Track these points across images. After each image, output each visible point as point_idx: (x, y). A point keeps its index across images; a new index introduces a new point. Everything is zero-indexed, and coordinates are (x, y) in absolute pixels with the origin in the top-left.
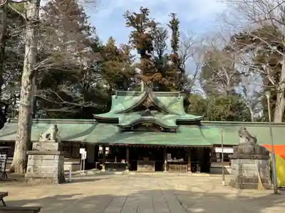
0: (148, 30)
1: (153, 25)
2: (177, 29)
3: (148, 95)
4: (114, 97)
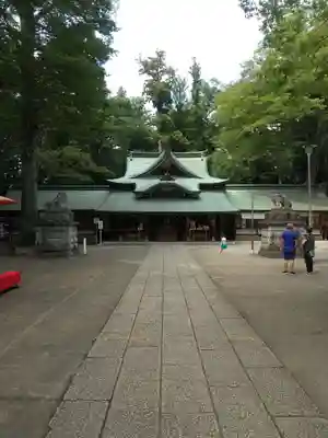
0: (165, 78)
1: (171, 72)
2: (198, 76)
3: (167, 156)
4: (129, 159)
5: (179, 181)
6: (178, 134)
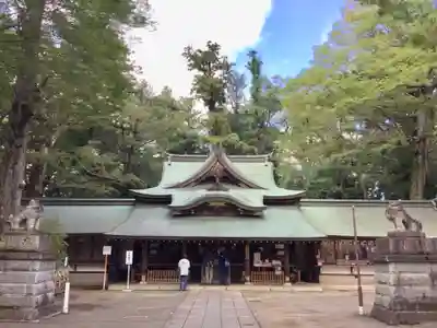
0: (218, 74)
1: (226, 67)
3: (218, 159)
4: (166, 164)
5: (235, 193)
6: (234, 137)
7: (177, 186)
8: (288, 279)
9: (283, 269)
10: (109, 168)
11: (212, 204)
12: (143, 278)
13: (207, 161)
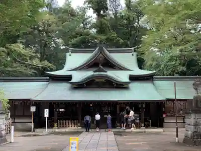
4: (68, 54)
7: (75, 69)
8: (143, 125)
9: (140, 119)
10: (31, 58)
11: (97, 80)
12: (56, 125)
13: (94, 53)
